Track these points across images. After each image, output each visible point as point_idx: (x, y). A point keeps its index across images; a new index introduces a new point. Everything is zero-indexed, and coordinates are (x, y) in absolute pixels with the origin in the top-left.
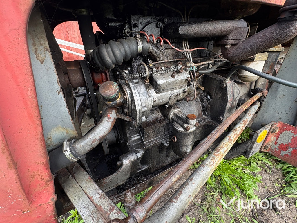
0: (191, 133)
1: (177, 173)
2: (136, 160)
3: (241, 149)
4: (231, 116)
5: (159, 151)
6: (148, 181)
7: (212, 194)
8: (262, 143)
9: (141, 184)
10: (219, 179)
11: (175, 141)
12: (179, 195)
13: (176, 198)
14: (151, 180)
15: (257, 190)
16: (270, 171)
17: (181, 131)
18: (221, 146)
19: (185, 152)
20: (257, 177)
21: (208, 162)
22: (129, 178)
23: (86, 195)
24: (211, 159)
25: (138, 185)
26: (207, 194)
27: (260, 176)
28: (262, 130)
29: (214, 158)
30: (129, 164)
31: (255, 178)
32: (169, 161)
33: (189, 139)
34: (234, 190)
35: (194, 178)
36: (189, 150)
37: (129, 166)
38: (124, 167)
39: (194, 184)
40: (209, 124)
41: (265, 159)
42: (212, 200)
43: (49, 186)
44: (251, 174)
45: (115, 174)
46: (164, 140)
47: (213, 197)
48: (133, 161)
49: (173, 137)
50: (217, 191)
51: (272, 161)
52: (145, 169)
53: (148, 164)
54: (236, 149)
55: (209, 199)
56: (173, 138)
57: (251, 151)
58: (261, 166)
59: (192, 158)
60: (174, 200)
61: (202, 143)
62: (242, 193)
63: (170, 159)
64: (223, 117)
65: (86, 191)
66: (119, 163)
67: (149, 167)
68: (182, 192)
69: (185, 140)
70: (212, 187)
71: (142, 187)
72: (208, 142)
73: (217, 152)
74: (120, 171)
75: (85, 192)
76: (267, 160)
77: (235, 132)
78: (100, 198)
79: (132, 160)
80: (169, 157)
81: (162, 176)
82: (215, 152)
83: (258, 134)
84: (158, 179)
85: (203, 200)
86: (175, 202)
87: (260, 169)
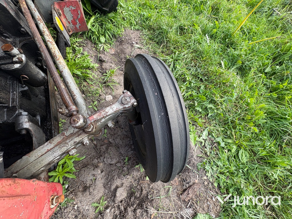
0: (27, 62)
1: (60, 83)
2: (29, 117)
3: (62, 44)
4: (29, 22)
5: (28, 99)
6: (53, 119)
7: (82, 86)
8: (65, 29)
9: (53, 126)
10: (75, 75)
11: (27, 78)
12: (74, 93)
13: (75, 96)
14: (53, 117)
15: (92, 61)
16: (85, 45)
17: (20, 67)
18: (53, 52)
19: (43, 78)
20: (85, 54)
21: (61, 67)
22: (43, 130)
23: (43, 155)
24: (60, 64)
25: (53, 128)
26: (81, 88)
27: (85, 52)
28: (55, 18)
29: (60, 62)
30: (31, 123)
31: (85, 55)
32: (43, 98)
33: (32, 67)
34: (86, 73)
35: (67, 81)
36: (42, 74)
37: (32, 124)
38: (30, 128)
39: (71, 83)
40: (23, 44)
41: (76, 39)
42: (86, 88)
43: (19, 182)
44: (82, 55)
45: (33, 138)
46: (18, 87)
47: (85, 86)
48: (28, 120)
49: (21, 77)
50: (82, 81)
51: (80, 38)
52: (40, 119)
53: (36, 115)
54: (60, 46)
55: (84, 89)
56: (21, 79)
57: (66, 40)
58: (80, 46)
59: (54, 70)
60: (75, 97)
61: (45, 58)
62: (90, 69)
63: (41, 97)
64: (23, 28)
65: (40, 155)
66: (24, 132)
67: (40, 114)
68: (72, 91)
69: (32, 71)
70: (79, 83)
71: (56, 126)
72: (46, 55)
73: (57, 57)
74: (33, 132)
75: (40, 157)
76: (78, 39)
77: (45, 34)
78: (51, 143)
79: (26, 120)
80: (39, 95)
81: (53, 108)
82: (56, 58)
83: (56, 24)
84: (55, 112)
85: (84, 93)
86: (76, 97)
87: (81, 48)
